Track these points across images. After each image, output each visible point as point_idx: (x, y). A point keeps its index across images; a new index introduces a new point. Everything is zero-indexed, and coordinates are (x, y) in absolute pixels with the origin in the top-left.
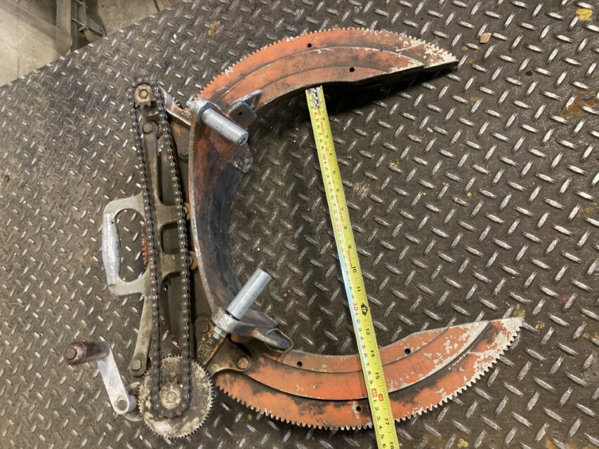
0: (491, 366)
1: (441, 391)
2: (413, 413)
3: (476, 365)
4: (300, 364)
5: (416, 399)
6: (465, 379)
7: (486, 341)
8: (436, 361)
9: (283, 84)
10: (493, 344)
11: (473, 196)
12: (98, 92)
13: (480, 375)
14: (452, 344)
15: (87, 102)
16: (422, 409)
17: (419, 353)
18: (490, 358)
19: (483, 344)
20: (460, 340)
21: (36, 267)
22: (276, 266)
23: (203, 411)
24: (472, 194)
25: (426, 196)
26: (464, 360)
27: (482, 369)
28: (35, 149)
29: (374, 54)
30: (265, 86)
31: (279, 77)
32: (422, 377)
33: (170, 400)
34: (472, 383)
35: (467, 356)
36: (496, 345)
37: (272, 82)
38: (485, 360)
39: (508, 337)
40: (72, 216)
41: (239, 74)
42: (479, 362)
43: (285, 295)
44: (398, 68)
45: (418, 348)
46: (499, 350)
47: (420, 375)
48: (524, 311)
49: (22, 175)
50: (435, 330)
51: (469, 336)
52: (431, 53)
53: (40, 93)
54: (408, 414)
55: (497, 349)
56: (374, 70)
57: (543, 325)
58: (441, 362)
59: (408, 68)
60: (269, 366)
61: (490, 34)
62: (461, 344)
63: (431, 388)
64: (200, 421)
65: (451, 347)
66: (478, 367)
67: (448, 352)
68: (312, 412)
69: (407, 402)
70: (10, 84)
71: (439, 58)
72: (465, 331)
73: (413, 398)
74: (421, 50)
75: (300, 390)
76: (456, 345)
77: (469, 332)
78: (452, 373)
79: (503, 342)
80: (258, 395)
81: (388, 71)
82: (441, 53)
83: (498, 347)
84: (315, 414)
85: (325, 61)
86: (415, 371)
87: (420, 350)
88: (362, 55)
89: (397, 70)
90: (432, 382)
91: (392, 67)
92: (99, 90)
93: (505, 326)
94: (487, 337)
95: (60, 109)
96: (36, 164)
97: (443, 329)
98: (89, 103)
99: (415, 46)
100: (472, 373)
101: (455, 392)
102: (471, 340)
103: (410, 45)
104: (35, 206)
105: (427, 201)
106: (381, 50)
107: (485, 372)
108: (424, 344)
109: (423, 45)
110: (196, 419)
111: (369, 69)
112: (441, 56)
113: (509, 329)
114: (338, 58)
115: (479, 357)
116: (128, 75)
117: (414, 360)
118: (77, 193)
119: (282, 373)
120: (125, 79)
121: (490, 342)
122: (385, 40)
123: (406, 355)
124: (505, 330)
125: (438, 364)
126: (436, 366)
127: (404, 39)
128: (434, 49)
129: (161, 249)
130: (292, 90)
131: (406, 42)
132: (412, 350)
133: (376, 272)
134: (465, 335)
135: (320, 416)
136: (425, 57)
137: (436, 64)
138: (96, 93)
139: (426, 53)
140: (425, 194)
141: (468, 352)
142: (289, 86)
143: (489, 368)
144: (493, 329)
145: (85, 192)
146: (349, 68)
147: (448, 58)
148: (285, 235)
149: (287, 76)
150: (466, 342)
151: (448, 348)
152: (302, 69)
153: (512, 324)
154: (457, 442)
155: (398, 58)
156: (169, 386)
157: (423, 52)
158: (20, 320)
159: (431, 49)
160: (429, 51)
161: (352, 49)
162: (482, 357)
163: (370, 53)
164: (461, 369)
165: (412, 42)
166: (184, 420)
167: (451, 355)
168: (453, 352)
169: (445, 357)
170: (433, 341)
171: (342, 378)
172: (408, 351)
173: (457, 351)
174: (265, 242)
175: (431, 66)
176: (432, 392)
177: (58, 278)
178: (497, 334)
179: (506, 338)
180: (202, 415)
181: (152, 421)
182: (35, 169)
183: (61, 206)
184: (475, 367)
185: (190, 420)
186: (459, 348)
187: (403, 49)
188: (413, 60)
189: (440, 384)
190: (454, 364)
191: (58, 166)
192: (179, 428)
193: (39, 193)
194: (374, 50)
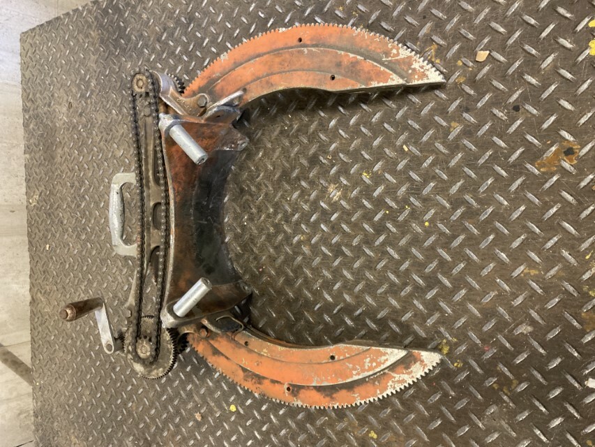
0: (403, 388)
1: (356, 395)
2: (330, 405)
3: (390, 383)
4: (246, 343)
5: (334, 396)
6: (378, 392)
7: (403, 366)
8: (354, 372)
9: (268, 82)
10: (410, 370)
11: (430, 227)
12: (135, 37)
13: (392, 393)
14: (371, 362)
15: (127, 45)
16: (338, 404)
17: (342, 362)
18: (404, 381)
19: (400, 368)
20: (378, 360)
21: (89, 189)
22: (257, 243)
23: (166, 365)
24: (430, 223)
25: (389, 214)
26: (381, 377)
27: (394, 388)
28: (89, 82)
29: (357, 62)
30: (252, 82)
31: (265, 74)
32: (341, 382)
33: (144, 352)
34: (383, 396)
35: (384, 373)
36: (412, 372)
37: (258, 78)
38: (399, 382)
39: (424, 368)
40: (113, 152)
41: (232, 61)
42: (393, 382)
43: (261, 270)
44: (378, 83)
45: (342, 358)
46: (413, 377)
47: (340, 379)
48: (448, 348)
49: (80, 105)
50: (359, 346)
51: (387, 360)
52: (418, 68)
53: (93, 27)
54: (326, 405)
55: (411, 376)
56: (353, 82)
57: (460, 365)
58: (358, 374)
59: (387, 84)
60: (225, 338)
61: (488, 52)
62: (379, 364)
63: (348, 391)
64: (164, 371)
65: (369, 365)
66: (391, 386)
67: (367, 368)
68: (254, 380)
69: (327, 395)
70: (72, 13)
71: (425, 75)
72: (385, 354)
73: (333, 394)
74: (408, 62)
75: (245, 364)
76: (374, 364)
77: (387, 357)
78: (369, 384)
79: (418, 372)
80: (216, 356)
81: (367, 84)
82: (428, 70)
83: (413, 374)
84: (255, 383)
85: (309, 63)
86: (336, 375)
87: (343, 359)
88: (345, 62)
89: (377, 85)
90: (350, 386)
91: (372, 80)
92: (136, 35)
93: (423, 358)
94: (405, 363)
95: (107, 47)
96: (90, 97)
97: (365, 348)
98: (129, 46)
99: (403, 57)
100: (386, 389)
101: (368, 400)
102: (388, 364)
103: (398, 54)
104: (89, 136)
105: (388, 220)
106: (365, 59)
107: (396, 391)
108: (347, 356)
109: (410, 57)
110: (161, 369)
111: (348, 79)
112: (427, 73)
113: (426, 361)
114: (322, 61)
115: (395, 377)
116: (160, 24)
117: (337, 366)
118: (117, 131)
119: (233, 345)
120: (157, 28)
121: (407, 367)
122: (374, 45)
123: (330, 361)
124: (422, 361)
125: (356, 375)
126: (354, 376)
127: (393, 47)
128: (421, 64)
129: (152, 224)
130: (274, 90)
131: (394, 51)
132: (336, 357)
133: (333, 272)
134: (383, 358)
135: (259, 385)
136: (410, 71)
137: (420, 82)
138: (134, 38)
139: (413, 67)
140: (387, 212)
141: (386, 371)
142: (272, 85)
143: (400, 389)
144: (412, 358)
145: (123, 133)
146: (330, 75)
147: (434, 77)
148: (267, 217)
149: (272, 74)
150: (383, 364)
151: (367, 365)
152: (287, 69)
153: (430, 359)
154: (368, 432)
155: (380, 72)
156: (143, 341)
157: (410, 64)
158: (79, 229)
159: (419, 63)
160: (416, 66)
161: (337, 53)
162: (397, 379)
163: (354, 60)
164: (376, 383)
165: (401, 51)
166: (153, 367)
167: (368, 370)
168: (370, 369)
169: (363, 371)
170: (356, 355)
171: (278, 364)
172: (333, 358)
173: (373, 369)
174: (251, 219)
175: (413, 83)
176: (349, 394)
177: (103, 204)
178: (415, 363)
179: (422, 369)
180: (165, 368)
181: (132, 361)
182: (89, 101)
183: (106, 141)
184: (389, 384)
185: (157, 369)
186: (376, 367)
187: (390, 59)
188: (394, 76)
189: (356, 390)
190: (372, 377)
191: (105, 103)
192: (150, 372)
193: (91, 125)
194: (359, 57)
